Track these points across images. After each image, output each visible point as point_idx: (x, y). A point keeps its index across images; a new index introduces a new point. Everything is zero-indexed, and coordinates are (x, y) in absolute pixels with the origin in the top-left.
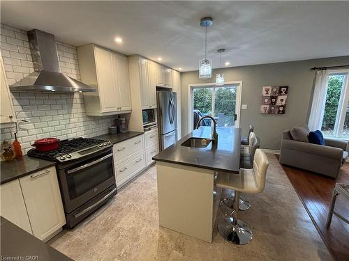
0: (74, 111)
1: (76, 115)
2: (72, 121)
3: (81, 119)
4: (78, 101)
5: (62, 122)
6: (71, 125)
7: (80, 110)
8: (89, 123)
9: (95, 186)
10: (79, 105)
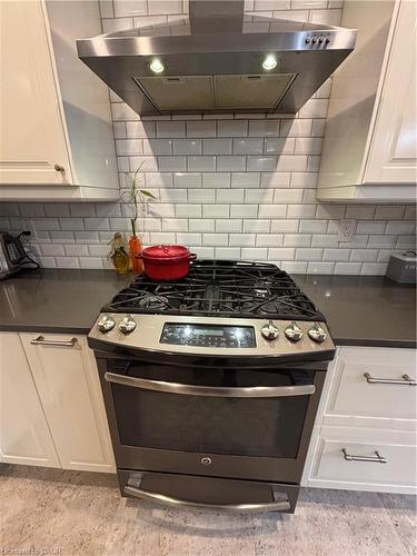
0: (278, 178)
1: (281, 195)
2: (266, 210)
3: (295, 210)
4: (303, 145)
5: (238, 210)
6: (260, 225)
7: (299, 179)
8: (317, 226)
9: (207, 452)
10: (301, 161)
